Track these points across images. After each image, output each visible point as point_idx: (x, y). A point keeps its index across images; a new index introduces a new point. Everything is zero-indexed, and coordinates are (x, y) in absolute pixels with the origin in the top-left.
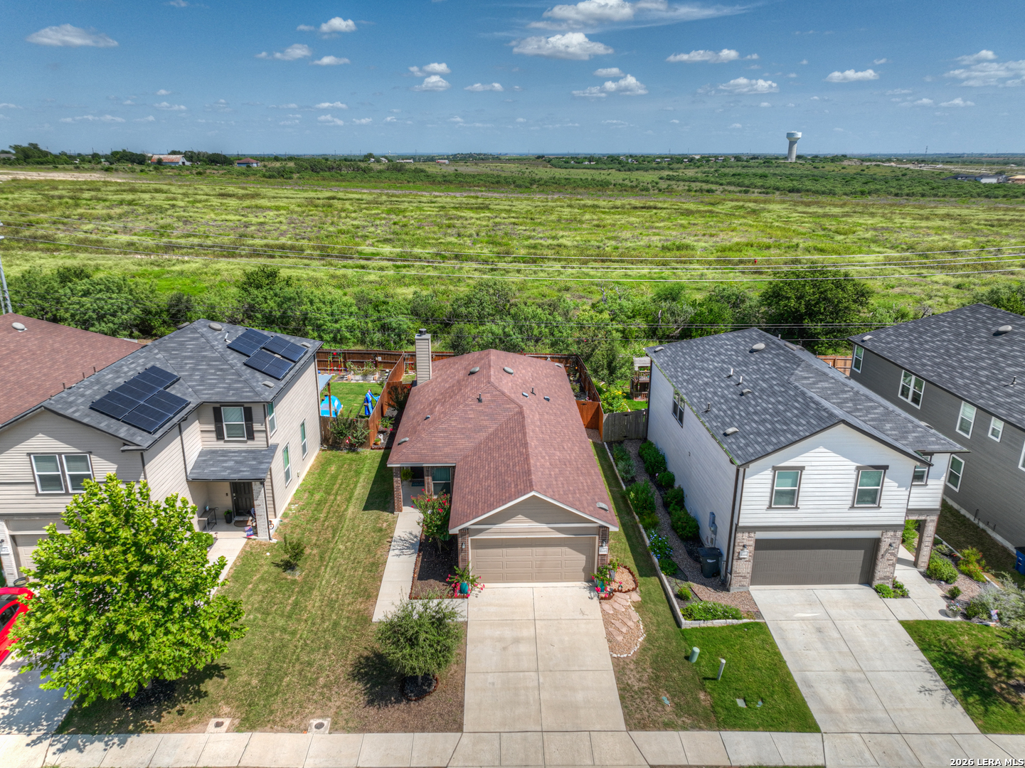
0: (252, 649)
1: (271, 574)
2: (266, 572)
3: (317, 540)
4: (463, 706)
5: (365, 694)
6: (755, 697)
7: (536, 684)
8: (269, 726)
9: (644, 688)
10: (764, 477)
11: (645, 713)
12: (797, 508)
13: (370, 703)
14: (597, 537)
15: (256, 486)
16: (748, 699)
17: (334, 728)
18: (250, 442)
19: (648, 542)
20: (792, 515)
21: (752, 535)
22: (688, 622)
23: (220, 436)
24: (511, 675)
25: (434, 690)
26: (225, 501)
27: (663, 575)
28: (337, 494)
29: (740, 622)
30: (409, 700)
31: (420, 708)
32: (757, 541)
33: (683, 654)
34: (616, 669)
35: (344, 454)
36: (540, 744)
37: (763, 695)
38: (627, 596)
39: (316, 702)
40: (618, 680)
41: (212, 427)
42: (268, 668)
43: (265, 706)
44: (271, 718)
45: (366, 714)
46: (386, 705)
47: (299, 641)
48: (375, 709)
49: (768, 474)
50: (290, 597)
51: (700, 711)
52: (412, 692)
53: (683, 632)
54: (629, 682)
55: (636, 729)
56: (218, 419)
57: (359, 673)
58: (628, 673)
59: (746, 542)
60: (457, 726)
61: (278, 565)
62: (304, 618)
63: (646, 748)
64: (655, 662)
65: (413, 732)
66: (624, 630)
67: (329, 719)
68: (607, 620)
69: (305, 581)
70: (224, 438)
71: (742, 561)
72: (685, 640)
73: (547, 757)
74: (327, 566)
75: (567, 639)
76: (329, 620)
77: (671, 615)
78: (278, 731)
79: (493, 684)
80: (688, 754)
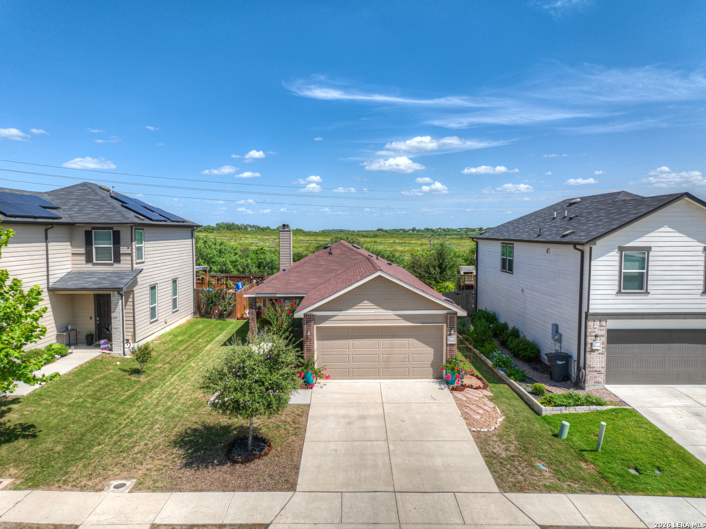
0: (69, 424)
1: (115, 375)
2: (110, 374)
3: (171, 360)
4: (298, 469)
5: (184, 458)
6: (649, 466)
7: (386, 450)
8: (57, 485)
9: (513, 456)
10: (610, 258)
11: (520, 478)
12: (647, 293)
13: (188, 465)
14: (445, 325)
15: (115, 298)
16: (639, 467)
17: (137, 488)
18: (116, 265)
19: (490, 363)
20: (643, 301)
21: (604, 323)
22: (549, 408)
23: (89, 260)
24: (356, 443)
25: (266, 454)
26: (89, 325)
27: (512, 381)
28: (199, 338)
29: (605, 408)
30: (235, 462)
31: (246, 470)
32: (610, 332)
33: (550, 433)
34: (477, 440)
35: (214, 321)
36: (393, 503)
37: (657, 464)
38: (479, 391)
39: (123, 466)
40: (481, 449)
41: (82, 250)
42: (81, 439)
43: (61, 469)
44: (64, 478)
45: (180, 475)
46: (207, 467)
47: (125, 420)
48: (192, 470)
49: (614, 256)
50: (128, 390)
51: (587, 476)
52: (239, 455)
53: (545, 419)
54: (495, 451)
55: (511, 491)
56: (88, 242)
57: (182, 440)
58: (491, 444)
59: (598, 332)
60: (289, 486)
61: (125, 371)
62: (138, 404)
63: (528, 509)
64: (520, 437)
65: (233, 491)
66: (481, 411)
67: (134, 480)
68: (461, 405)
69: (149, 382)
70: (92, 261)
71: (595, 354)
72: (549, 423)
73: (402, 515)
74: (174, 374)
75: (418, 416)
76: (163, 406)
77: (527, 407)
78: (65, 490)
79: (336, 450)
80: (586, 516)
